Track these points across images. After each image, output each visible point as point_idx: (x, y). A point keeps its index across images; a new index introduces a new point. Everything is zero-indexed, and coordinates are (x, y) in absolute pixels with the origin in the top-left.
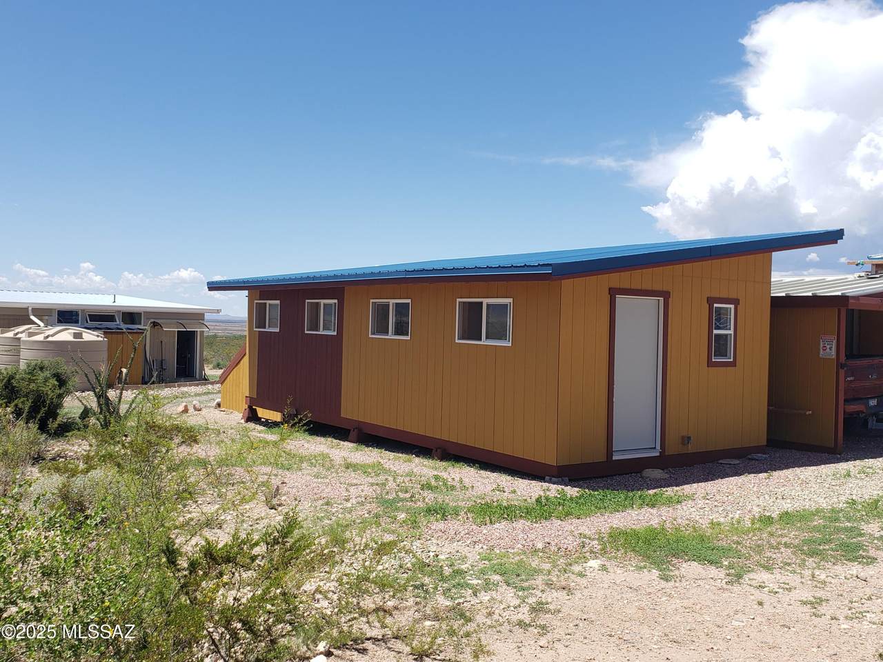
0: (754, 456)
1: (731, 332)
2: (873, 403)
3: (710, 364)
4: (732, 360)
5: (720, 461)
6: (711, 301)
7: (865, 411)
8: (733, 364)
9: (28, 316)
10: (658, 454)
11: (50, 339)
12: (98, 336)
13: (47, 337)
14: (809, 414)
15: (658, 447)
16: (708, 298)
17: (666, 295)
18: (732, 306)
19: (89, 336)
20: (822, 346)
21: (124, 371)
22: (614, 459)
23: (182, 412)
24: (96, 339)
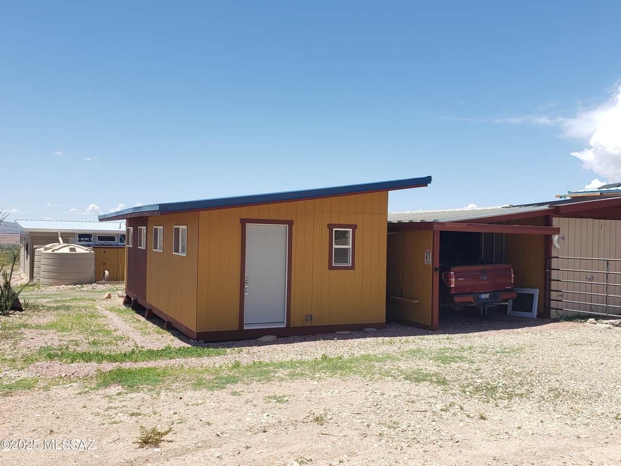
0: (367, 330)
1: (350, 247)
2: (485, 296)
3: (331, 267)
4: (351, 265)
5: (337, 332)
6: (331, 227)
7: (473, 302)
8: (352, 268)
9: (58, 237)
10: (285, 326)
11: (56, 252)
12: (87, 250)
13: (54, 250)
14: (416, 303)
15: (285, 322)
16: (328, 224)
17: (290, 223)
18: (351, 230)
19: (80, 250)
20: (425, 256)
21: (107, 272)
22: (245, 328)
23: (107, 298)
24: (85, 252)
